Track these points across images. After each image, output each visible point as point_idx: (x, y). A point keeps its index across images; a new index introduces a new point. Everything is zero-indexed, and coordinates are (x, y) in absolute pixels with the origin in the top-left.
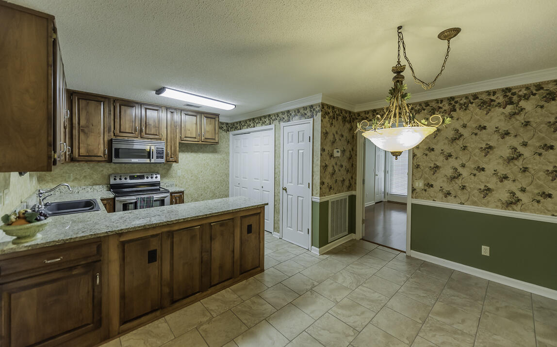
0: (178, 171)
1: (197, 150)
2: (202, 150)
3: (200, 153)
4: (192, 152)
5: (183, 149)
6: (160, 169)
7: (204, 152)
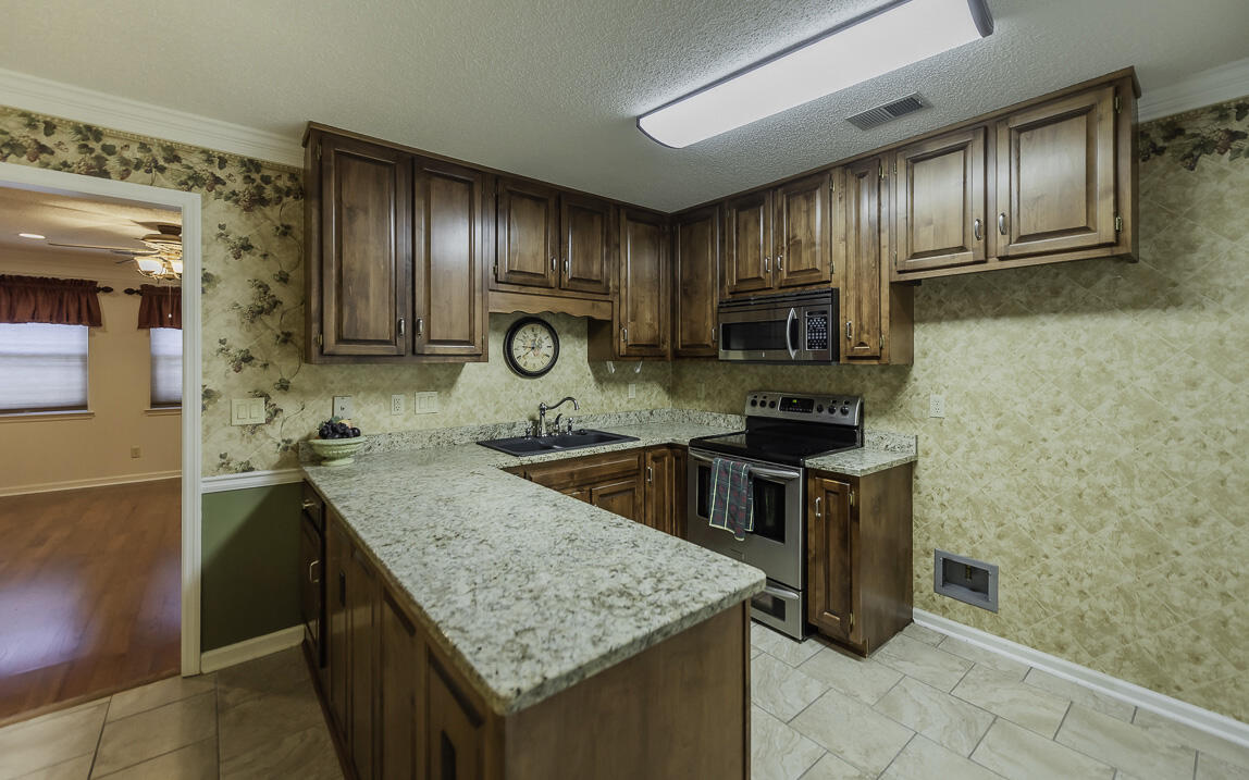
0: (933, 397)
1: (1029, 304)
2: (1059, 301)
3: (1043, 318)
4: (997, 316)
5: (956, 306)
6: (869, 384)
7: (1072, 308)
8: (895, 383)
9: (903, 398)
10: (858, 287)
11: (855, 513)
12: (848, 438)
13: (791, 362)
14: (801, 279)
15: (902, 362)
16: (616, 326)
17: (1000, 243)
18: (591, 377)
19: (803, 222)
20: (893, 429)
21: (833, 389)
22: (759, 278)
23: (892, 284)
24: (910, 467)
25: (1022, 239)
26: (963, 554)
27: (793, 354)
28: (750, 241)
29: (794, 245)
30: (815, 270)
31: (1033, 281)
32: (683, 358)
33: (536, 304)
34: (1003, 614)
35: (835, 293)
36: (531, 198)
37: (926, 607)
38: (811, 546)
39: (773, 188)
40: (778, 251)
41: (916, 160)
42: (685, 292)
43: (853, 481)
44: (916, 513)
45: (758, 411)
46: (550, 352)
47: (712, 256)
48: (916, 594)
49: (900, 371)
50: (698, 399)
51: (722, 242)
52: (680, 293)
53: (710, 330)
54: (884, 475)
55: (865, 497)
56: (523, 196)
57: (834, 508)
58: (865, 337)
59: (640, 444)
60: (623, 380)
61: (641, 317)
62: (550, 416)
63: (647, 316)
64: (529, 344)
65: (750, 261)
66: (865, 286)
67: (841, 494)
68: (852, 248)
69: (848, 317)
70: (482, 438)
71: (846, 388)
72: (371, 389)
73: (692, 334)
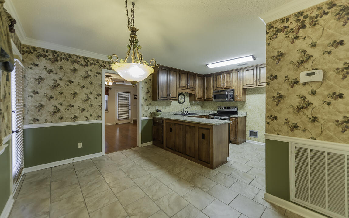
8: (243, 104)
9: (244, 106)
10: (238, 89)
11: (237, 123)
12: (236, 113)
13: (226, 101)
14: (228, 87)
15: (244, 101)
16: (195, 95)
17: (258, 84)
18: (190, 104)
19: (229, 78)
20: (243, 111)
21: (233, 106)
22: (221, 87)
23: (243, 89)
24: (245, 117)
25: (261, 83)
26: (253, 130)
27: (227, 100)
28: (219, 80)
29: (227, 82)
30: (231, 86)
31: (263, 89)
32: (206, 100)
33: (184, 91)
34: (259, 138)
35: (234, 90)
36: (184, 73)
37: (248, 139)
38: (230, 129)
39: (224, 72)
40: (224, 83)
41: (246, 70)
42: (207, 89)
43: (237, 118)
44: (246, 125)
45: (220, 110)
46: (184, 99)
47: (212, 83)
48: (246, 137)
49: (244, 102)
50: (208, 108)
51: (214, 81)
52: (205, 89)
53: (211, 96)
54: (241, 118)
55: (239, 120)
56: (183, 73)
57: (234, 122)
58: (239, 97)
59: (201, 115)
60: (194, 105)
61: (199, 93)
62: (185, 110)
63: (200, 93)
64: (181, 98)
65: (219, 84)
66: (239, 89)
67: (235, 120)
68: (237, 83)
69: (236, 94)
70: (175, 114)
71: (235, 105)
72: (160, 105)
73: (208, 97)
